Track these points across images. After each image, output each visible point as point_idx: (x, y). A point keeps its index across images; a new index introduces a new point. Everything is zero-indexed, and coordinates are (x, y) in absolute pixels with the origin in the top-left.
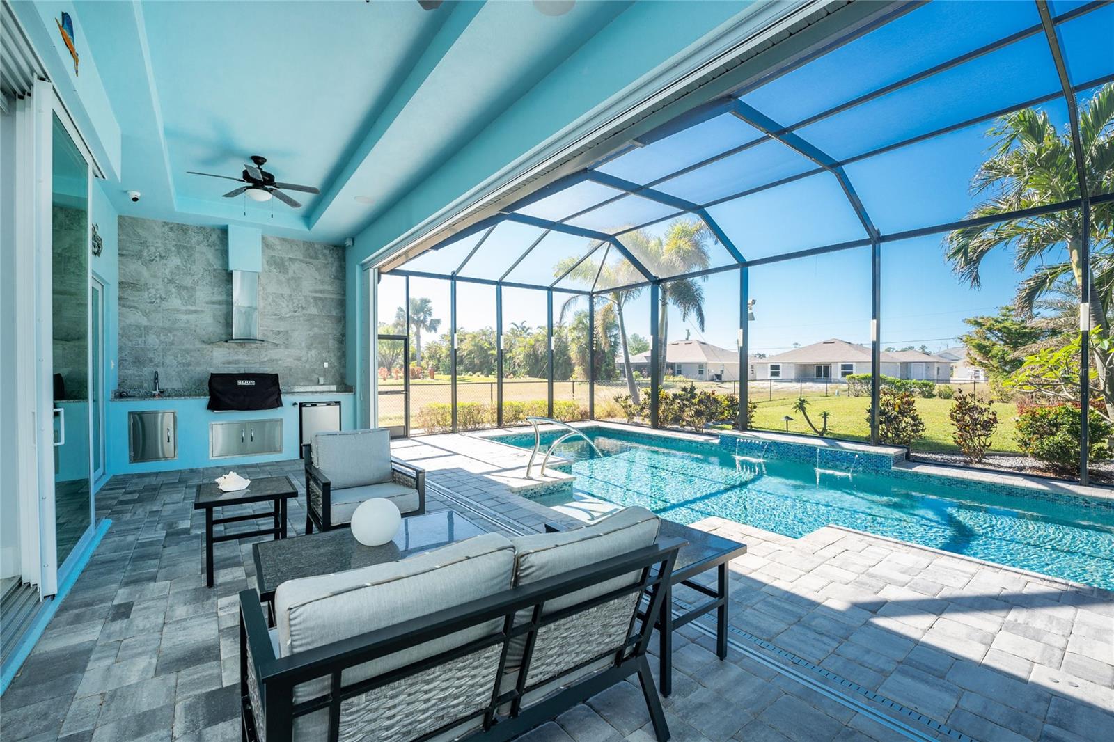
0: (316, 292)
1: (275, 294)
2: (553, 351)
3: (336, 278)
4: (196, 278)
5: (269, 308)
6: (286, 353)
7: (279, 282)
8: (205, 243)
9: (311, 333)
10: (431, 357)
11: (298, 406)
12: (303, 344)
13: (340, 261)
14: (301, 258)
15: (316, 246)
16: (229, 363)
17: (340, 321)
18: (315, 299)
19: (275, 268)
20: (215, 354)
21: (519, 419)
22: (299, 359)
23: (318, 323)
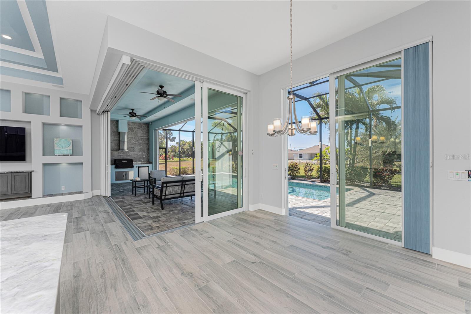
0: (141, 136)
1: (131, 137)
3: (147, 132)
5: (129, 141)
6: (134, 153)
7: (132, 134)
8: (112, 124)
9: (140, 148)
11: (138, 167)
12: (138, 151)
13: (147, 128)
14: (137, 127)
15: (141, 124)
16: (119, 156)
17: (148, 144)
18: (141, 138)
19: (130, 130)
20: (115, 154)
22: (137, 155)
23: (142, 145)
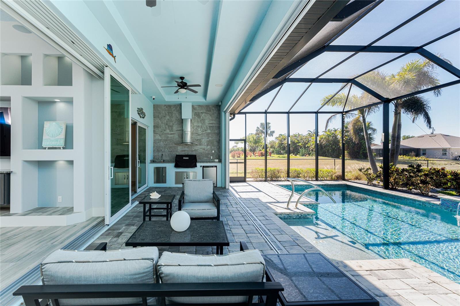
0: (210, 124)
1: (196, 126)
2: (318, 144)
3: (217, 118)
4: (173, 122)
5: (195, 131)
6: (200, 147)
7: (198, 122)
8: (176, 110)
9: (208, 140)
10: (271, 147)
11: (202, 167)
12: (206, 144)
13: (218, 111)
14: (205, 112)
15: (210, 107)
16: (183, 151)
17: (217, 135)
18: (210, 126)
19: (197, 117)
20: (179, 148)
21: (299, 177)
22: (204, 149)
23: (210, 136)
